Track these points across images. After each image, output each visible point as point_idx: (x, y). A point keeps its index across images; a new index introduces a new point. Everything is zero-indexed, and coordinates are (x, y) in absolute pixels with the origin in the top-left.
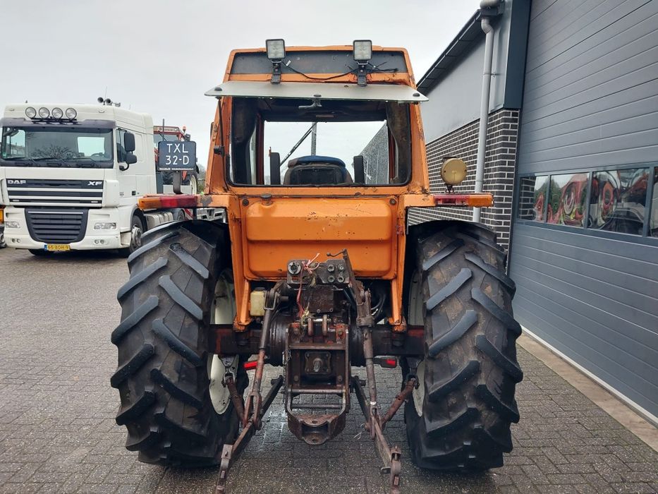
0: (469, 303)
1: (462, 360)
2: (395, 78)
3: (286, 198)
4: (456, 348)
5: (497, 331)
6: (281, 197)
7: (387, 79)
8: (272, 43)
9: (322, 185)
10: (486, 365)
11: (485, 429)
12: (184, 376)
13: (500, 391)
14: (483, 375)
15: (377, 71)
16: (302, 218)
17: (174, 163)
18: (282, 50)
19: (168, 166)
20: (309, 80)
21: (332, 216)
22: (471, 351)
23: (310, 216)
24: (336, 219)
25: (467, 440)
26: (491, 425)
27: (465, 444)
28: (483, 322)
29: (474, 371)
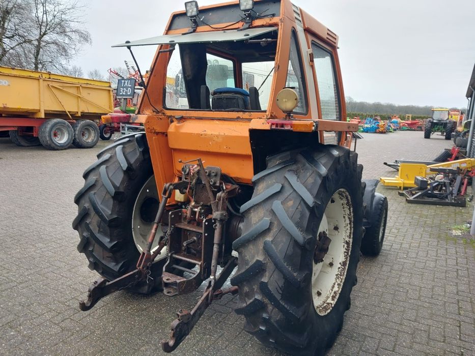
0: (270, 212)
1: (253, 257)
2: (271, 22)
3: (193, 119)
4: (251, 247)
5: (284, 240)
6: (190, 118)
7: (265, 23)
8: (189, 4)
9: (217, 110)
10: (270, 266)
11: (272, 321)
12: (101, 230)
13: (281, 292)
14: (267, 274)
15: (260, 17)
16: (197, 134)
17: (124, 94)
18: (195, 9)
19: (121, 95)
20: (214, 29)
21: (215, 133)
22: (261, 251)
23: (202, 133)
24: (217, 136)
25: (262, 326)
26: (278, 319)
27: (261, 327)
28: (275, 230)
29: (259, 269)
